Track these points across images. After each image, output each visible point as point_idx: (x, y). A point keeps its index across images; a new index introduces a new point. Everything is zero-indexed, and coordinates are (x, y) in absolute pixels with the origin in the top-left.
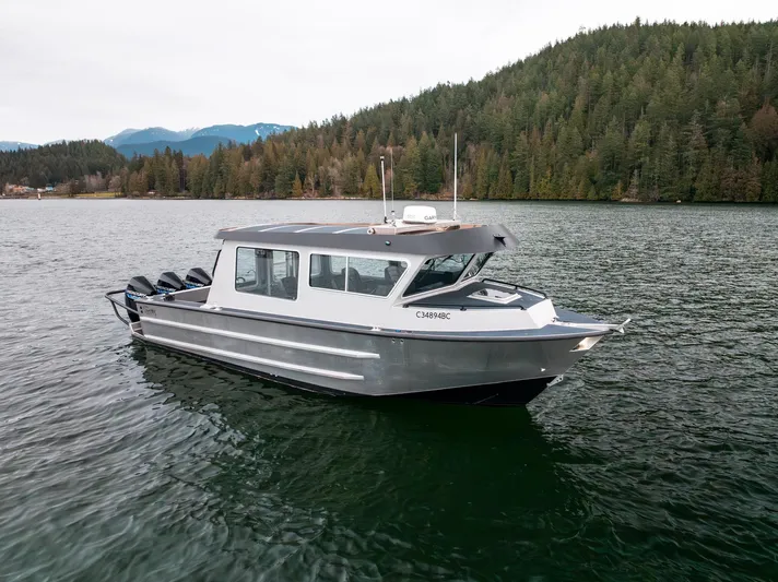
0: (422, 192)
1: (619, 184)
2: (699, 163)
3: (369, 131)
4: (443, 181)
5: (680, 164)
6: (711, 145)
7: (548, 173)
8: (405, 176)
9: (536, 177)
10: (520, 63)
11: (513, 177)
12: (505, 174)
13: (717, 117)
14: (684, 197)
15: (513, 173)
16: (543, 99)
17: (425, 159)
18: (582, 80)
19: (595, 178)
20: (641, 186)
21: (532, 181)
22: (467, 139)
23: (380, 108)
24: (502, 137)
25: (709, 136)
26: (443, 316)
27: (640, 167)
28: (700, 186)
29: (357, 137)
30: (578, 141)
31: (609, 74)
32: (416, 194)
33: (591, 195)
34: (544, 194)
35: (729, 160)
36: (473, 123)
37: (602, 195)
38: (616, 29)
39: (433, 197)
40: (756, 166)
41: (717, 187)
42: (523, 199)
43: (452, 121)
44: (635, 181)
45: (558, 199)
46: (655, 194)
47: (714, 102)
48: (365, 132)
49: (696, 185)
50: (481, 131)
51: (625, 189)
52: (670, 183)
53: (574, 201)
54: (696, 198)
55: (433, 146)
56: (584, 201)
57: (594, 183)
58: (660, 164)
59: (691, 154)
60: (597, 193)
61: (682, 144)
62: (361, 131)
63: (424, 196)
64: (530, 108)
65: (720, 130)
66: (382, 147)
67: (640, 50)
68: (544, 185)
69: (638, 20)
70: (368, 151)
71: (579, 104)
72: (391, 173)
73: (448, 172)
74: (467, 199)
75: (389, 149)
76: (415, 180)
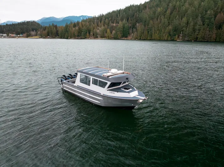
0: (123, 37)
1: (177, 36)
2: (199, 30)
4: (129, 34)
5: (194, 30)
6: (204, 25)
7: (158, 32)
8: (118, 32)
9: (154, 33)
11: (148, 33)
12: (146, 32)
13: (207, 16)
14: (194, 40)
15: (148, 32)
16: (159, 10)
17: (124, 27)
18: (170, 5)
19: (170, 34)
20: (183, 36)
21: (153, 35)
22: (136, 22)
24: (146, 21)
25: (203, 22)
26: (114, 93)
27: (183, 31)
28: (199, 36)
29: (106, 21)
30: (167, 23)
31: (178, 2)
32: (121, 38)
33: (169, 39)
34: (156, 38)
35: (208, 29)
36: (138, 17)
37: (172, 39)
39: (126, 39)
40: (215, 31)
41: (204, 37)
42: (151, 40)
43: (133, 16)
44: (181, 35)
45: (160, 40)
46: (186, 39)
47: (206, 11)
48: (108, 19)
49: (198, 36)
50: (141, 19)
51: (178, 37)
52: (191, 36)
53: (164, 40)
54: (198, 40)
55: (126, 24)
56: (167, 40)
57: (170, 35)
58: (189, 30)
59: (197, 27)
60: (171, 38)
61: (195, 24)
62: (107, 19)
63: (123, 39)
64: (154, 13)
65: (206, 20)
66: (112, 24)
68: (156, 36)
70: (108, 25)
71: (169, 12)
72: (114, 32)
73: (131, 31)
74: (135, 40)
75: (114, 24)
76: (121, 34)
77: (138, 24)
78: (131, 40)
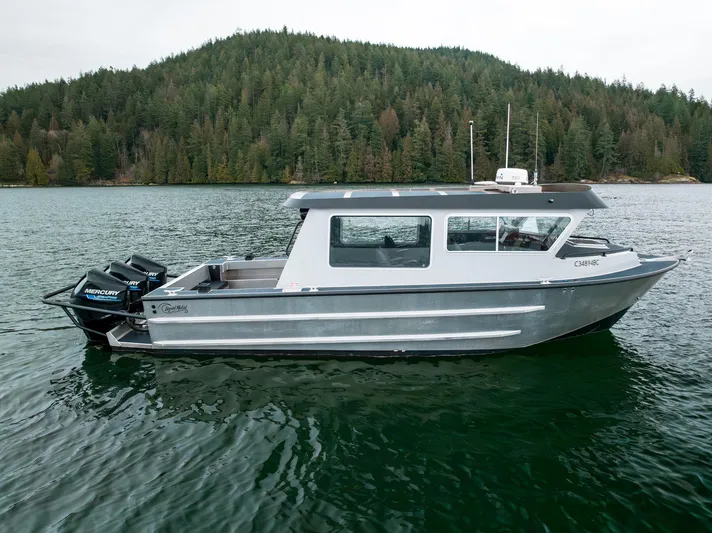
0: (97, 179)
1: (287, 169)
2: (347, 152)
3: (25, 113)
4: (119, 167)
5: (334, 151)
6: (354, 137)
7: (224, 158)
8: (75, 161)
9: (213, 162)
10: (183, 55)
11: (191, 163)
12: (183, 161)
13: (356, 115)
14: (339, 179)
15: (191, 160)
16: (212, 90)
17: (96, 144)
18: (245, 76)
19: (266, 164)
20: (305, 170)
21: (209, 167)
22: (140, 125)
23: (33, 88)
24: (176, 125)
25: (352, 130)
26: (594, 263)
27: (302, 154)
28: (350, 170)
29: (10, 118)
30: (248, 131)
31: (268, 72)
32: (89, 180)
33: (265, 178)
34: (222, 178)
35: (369, 149)
36: (144, 110)
37: (274, 178)
38: (268, 34)
39: (109, 183)
40: (387, 155)
41: (362, 170)
42: (203, 183)
43: (121, 106)
44: (300, 165)
45: (235, 182)
46: (317, 177)
47: (352, 102)
48: (19, 113)
49: (347, 169)
50: (153, 117)
51: (292, 173)
52: (327, 168)
53: (250, 184)
54: (348, 180)
55: (104, 131)
56: (259, 183)
57: (266, 167)
58: (318, 152)
59: (341, 144)
60: (270, 177)
61: (333, 135)
62: (14, 112)
63: (100, 182)
64: (201, 100)
65: (360, 125)
66: (43, 131)
67: (290, 55)
68: (222, 171)
69: (285, 28)
70: (26, 132)
71: (245, 97)
72: (56, 160)
73: (124, 157)
74: (147, 184)
75: (52, 132)
76: (87, 166)
77: (145, 135)
78: (131, 184)
